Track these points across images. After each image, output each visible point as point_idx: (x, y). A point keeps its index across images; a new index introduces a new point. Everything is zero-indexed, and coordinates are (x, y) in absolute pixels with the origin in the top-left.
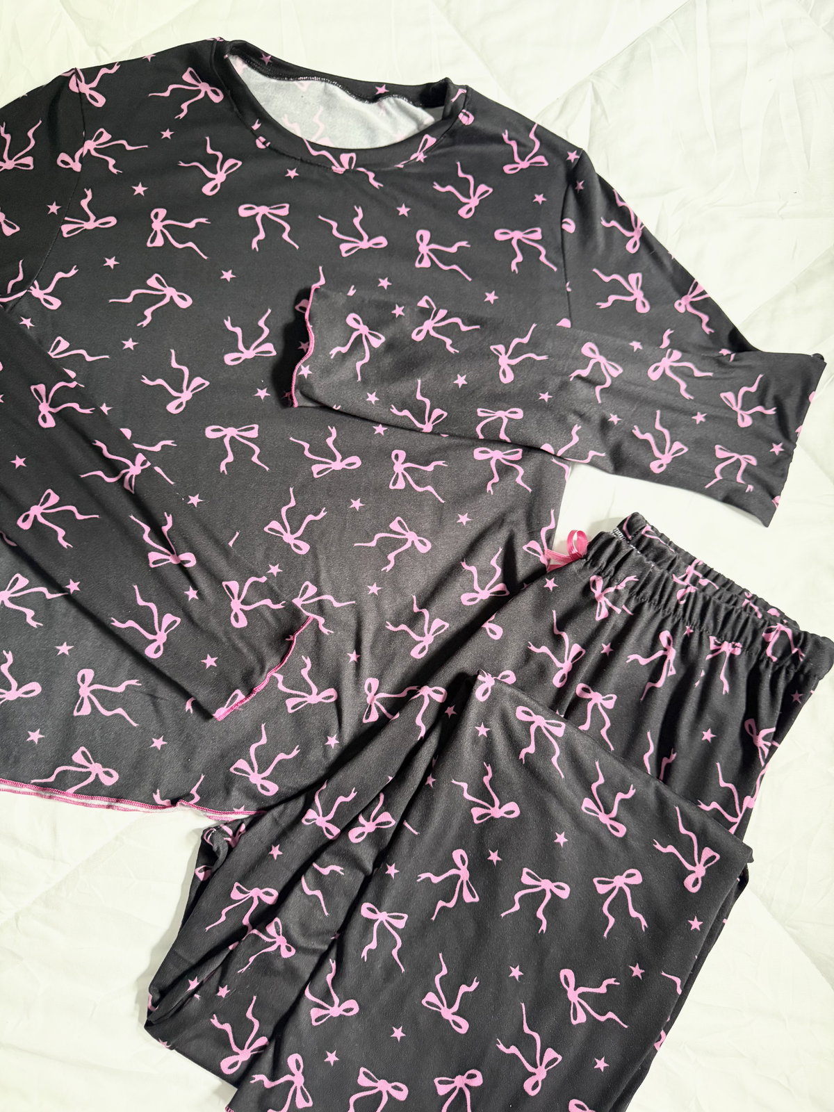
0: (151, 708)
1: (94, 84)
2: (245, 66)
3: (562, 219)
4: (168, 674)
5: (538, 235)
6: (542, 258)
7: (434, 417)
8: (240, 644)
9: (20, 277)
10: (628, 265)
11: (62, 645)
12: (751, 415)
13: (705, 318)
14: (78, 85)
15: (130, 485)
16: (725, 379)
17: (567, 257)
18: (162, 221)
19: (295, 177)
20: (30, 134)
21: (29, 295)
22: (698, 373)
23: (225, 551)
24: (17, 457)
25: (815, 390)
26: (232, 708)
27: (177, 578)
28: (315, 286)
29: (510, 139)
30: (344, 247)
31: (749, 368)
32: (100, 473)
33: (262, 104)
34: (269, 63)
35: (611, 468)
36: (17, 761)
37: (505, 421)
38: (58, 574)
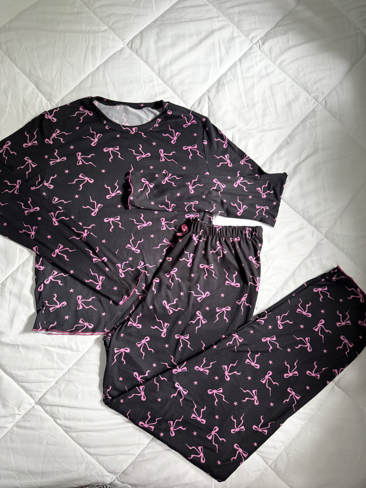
0: (100, 304)
1: (52, 115)
2: (98, 103)
3: (203, 140)
4: (104, 294)
5: (196, 147)
6: (198, 154)
7: (172, 206)
8: (124, 282)
9: (40, 180)
10: (224, 152)
11: (71, 289)
12: (265, 194)
13: (250, 165)
14: (48, 116)
15: (84, 240)
16: (258, 184)
17: (206, 153)
18: (80, 156)
19: (119, 137)
20: (35, 133)
21: (43, 185)
22: (249, 183)
23: (115, 255)
24: (48, 236)
25: (285, 184)
26: (124, 301)
27: (102, 265)
28: (130, 171)
29: (184, 116)
30: (138, 158)
31: (264, 180)
32: (74, 237)
33: (105, 115)
34: (106, 101)
35: (226, 215)
36: (63, 325)
37: (193, 205)
38: (67, 269)
